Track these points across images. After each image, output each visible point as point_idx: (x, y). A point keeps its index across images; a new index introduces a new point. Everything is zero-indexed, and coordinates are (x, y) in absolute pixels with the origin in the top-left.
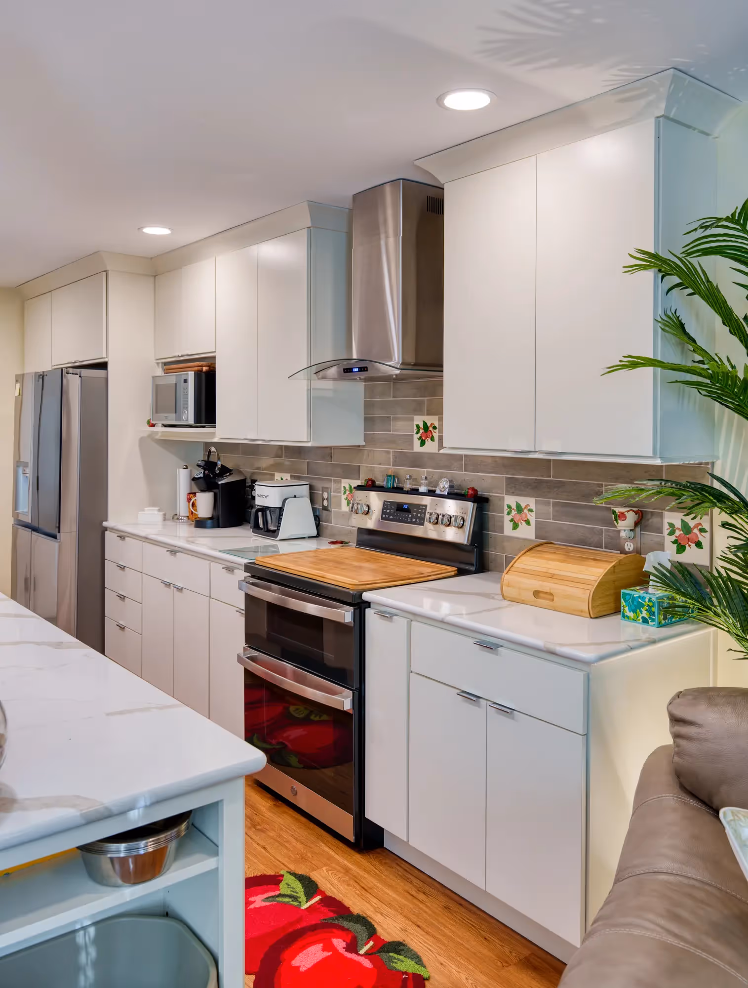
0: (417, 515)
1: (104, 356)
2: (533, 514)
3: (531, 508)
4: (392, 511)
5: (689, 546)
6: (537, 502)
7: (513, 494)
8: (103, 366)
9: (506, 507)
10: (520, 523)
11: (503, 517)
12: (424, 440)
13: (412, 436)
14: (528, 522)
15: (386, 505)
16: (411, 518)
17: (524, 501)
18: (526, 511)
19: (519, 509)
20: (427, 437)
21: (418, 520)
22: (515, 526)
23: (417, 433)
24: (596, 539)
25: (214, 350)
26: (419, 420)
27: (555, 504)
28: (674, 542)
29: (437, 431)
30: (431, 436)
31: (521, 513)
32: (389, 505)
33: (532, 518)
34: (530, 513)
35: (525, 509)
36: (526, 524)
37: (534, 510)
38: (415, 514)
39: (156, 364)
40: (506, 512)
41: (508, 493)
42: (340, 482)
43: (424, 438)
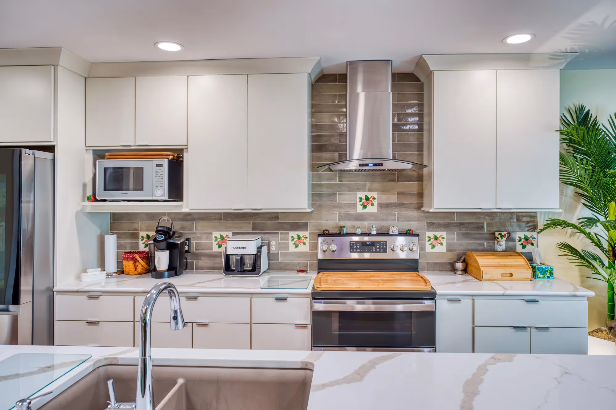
0: (380, 247)
1: (52, 140)
2: (445, 240)
3: (443, 237)
4: (358, 247)
5: (528, 245)
6: (447, 233)
7: (432, 231)
8: (50, 149)
9: (427, 238)
10: (436, 245)
11: (425, 243)
12: (366, 206)
13: (356, 203)
14: (441, 244)
15: (352, 244)
16: (376, 249)
17: (438, 234)
18: (440, 239)
19: (436, 238)
20: (368, 204)
21: (382, 250)
22: (433, 247)
23: (360, 202)
24: (481, 248)
25: (186, 144)
26: (361, 194)
27: (457, 234)
28: (521, 245)
29: (376, 200)
30: (371, 203)
31: (437, 240)
32: (354, 243)
33: (444, 242)
34: (443, 239)
35: (439, 237)
36: (440, 245)
37: (445, 237)
38: (378, 247)
39: (85, 150)
40: (427, 240)
41: (428, 230)
42: (288, 233)
43: (365, 205)
